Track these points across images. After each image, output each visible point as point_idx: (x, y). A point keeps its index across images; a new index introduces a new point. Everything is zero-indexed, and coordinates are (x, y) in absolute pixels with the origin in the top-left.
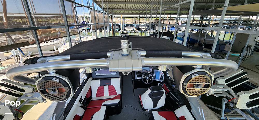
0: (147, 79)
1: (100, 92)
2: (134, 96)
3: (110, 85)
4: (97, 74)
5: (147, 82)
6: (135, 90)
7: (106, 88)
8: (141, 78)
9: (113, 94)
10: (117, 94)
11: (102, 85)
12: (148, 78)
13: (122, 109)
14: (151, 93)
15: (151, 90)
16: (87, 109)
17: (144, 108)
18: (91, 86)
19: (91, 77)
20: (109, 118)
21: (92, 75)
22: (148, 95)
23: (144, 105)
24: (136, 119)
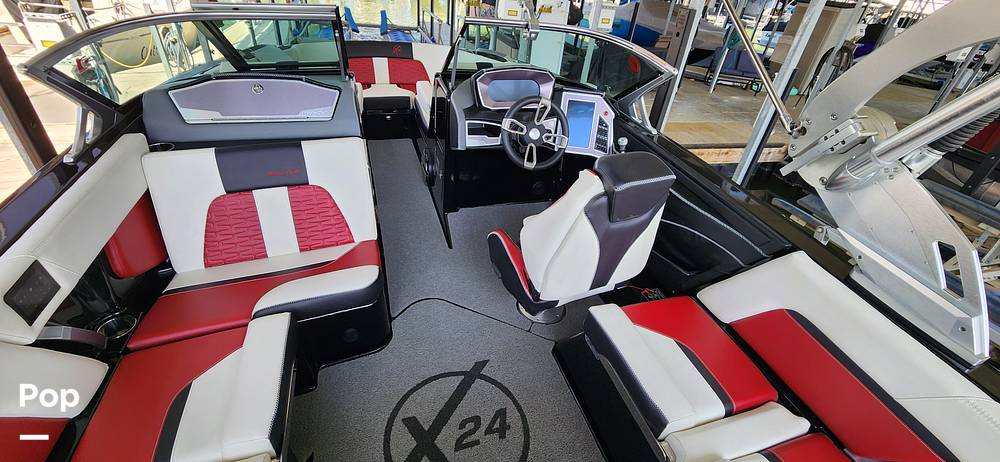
0: (534, 142)
1: (232, 231)
2: (450, 247)
3: (297, 182)
4: (192, 115)
5: (530, 160)
6: (450, 216)
8: (494, 141)
9: (326, 242)
10: (358, 238)
11: (238, 188)
12: (534, 134)
13: (392, 319)
14: (604, 200)
15: (605, 177)
16: (135, 350)
17: (536, 295)
18: (147, 196)
19: (140, 128)
20: (314, 382)
21: (149, 120)
22: (584, 215)
23: (541, 281)
24: (485, 363)
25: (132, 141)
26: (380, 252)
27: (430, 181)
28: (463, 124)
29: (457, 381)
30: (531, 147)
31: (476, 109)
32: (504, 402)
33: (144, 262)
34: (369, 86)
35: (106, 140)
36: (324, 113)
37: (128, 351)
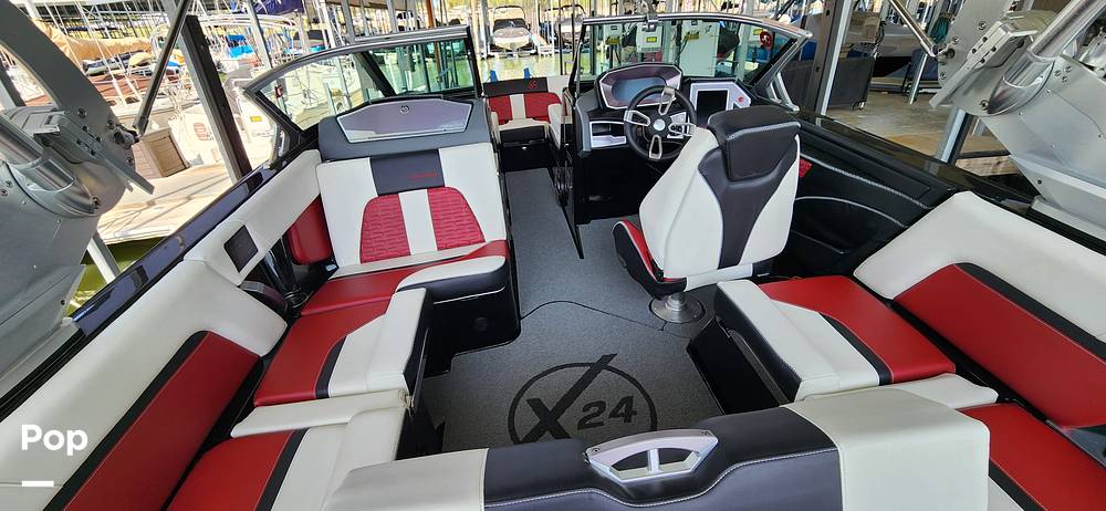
0: (658, 132)
1: (382, 229)
2: (582, 257)
3: (436, 186)
4: (353, 136)
5: (656, 151)
6: (581, 228)
7: (415, 206)
8: (620, 141)
9: (460, 241)
10: (488, 240)
11: (387, 193)
12: (659, 126)
13: (521, 318)
14: (719, 153)
15: (718, 131)
16: (306, 316)
17: (659, 273)
18: (319, 197)
19: (316, 146)
20: (449, 367)
21: (322, 140)
22: (698, 173)
23: (662, 255)
24: (612, 356)
25: (310, 155)
26: (509, 248)
27: (563, 201)
28: (587, 126)
29: (582, 371)
30: (656, 139)
31: (600, 111)
32: (631, 390)
33: (316, 254)
34: (506, 122)
35: (291, 155)
36: (459, 126)
37: (301, 316)
